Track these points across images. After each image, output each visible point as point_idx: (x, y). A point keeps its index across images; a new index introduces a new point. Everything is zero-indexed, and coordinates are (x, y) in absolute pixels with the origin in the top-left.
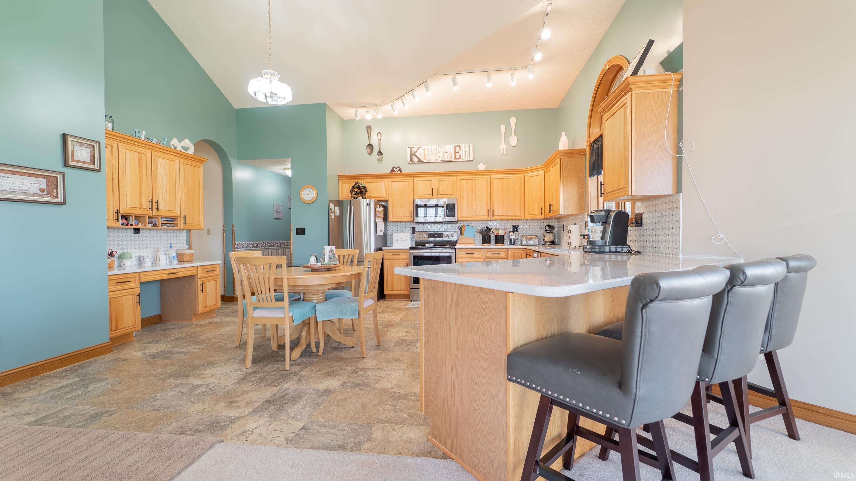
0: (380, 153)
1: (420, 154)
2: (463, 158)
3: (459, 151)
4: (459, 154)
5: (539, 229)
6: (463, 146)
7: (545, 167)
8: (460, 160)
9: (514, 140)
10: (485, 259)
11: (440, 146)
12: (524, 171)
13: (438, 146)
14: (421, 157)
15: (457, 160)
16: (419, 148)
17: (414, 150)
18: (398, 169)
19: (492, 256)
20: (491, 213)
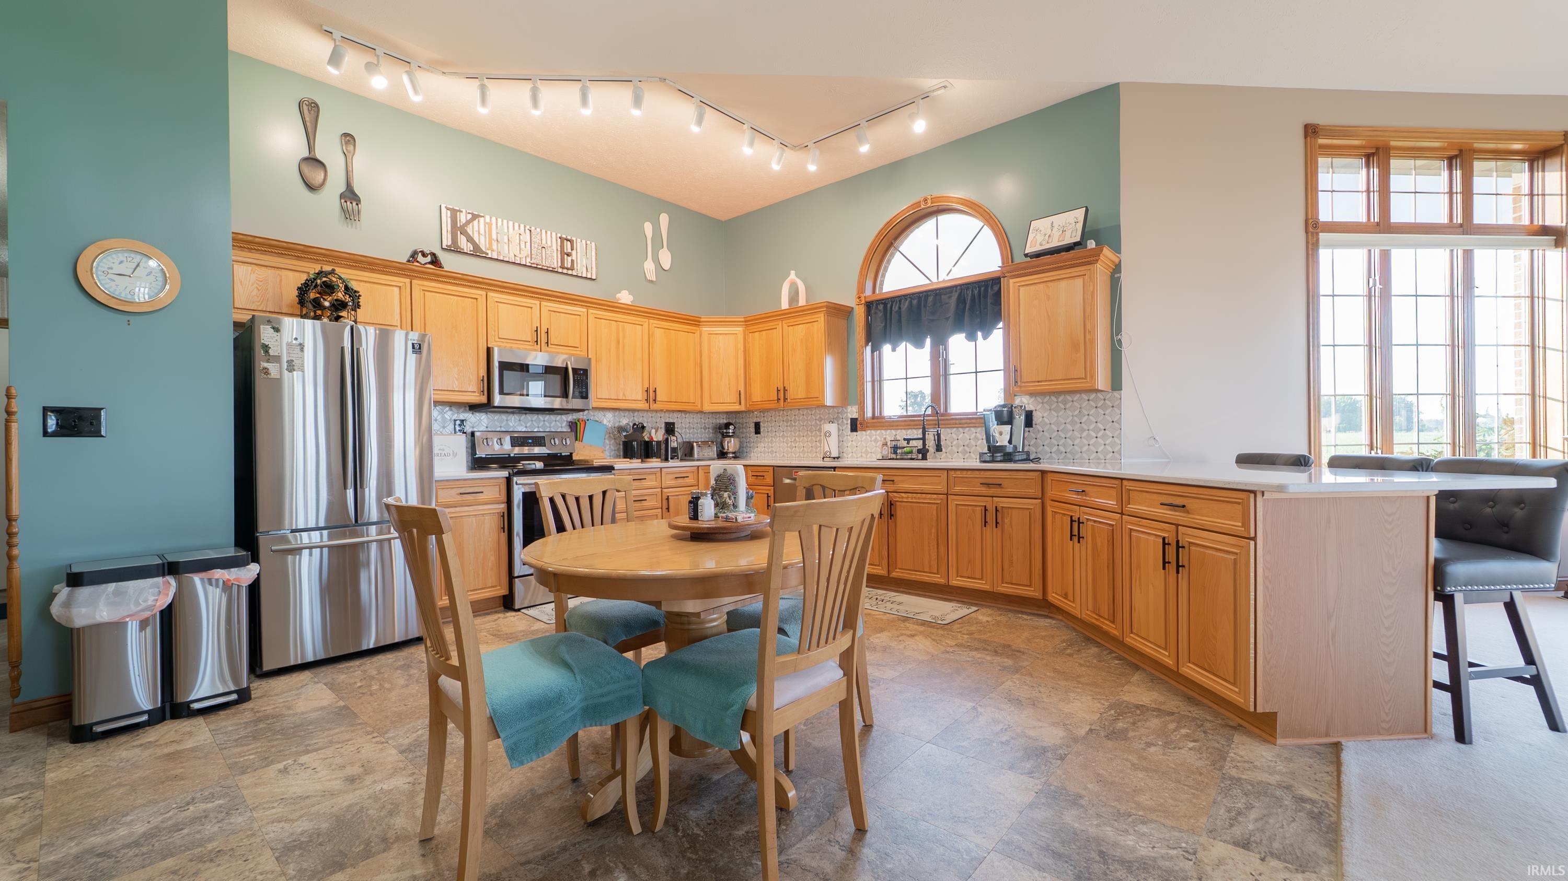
0: (350, 195)
1: (477, 230)
2: (580, 269)
3: (569, 250)
4: (570, 259)
5: (703, 431)
6: (580, 244)
7: (746, 321)
8: (570, 272)
9: (666, 259)
10: (663, 490)
11: (528, 227)
12: (699, 322)
13: (522, 226)
14: (483, 244)
15: (565, 271)
16: (475, 217)
17: (463, 218)
18: (429, 259)
19: (673, 483)
20: (650, 395)
